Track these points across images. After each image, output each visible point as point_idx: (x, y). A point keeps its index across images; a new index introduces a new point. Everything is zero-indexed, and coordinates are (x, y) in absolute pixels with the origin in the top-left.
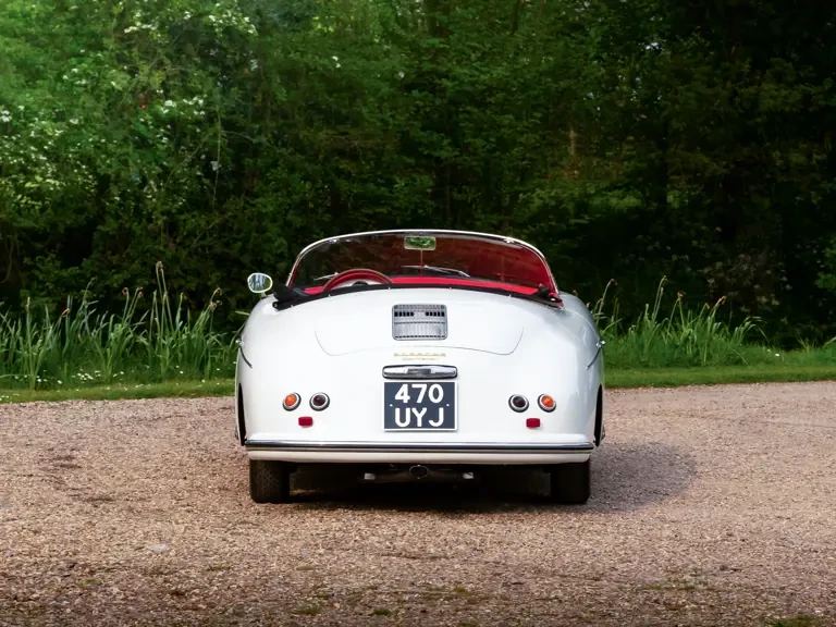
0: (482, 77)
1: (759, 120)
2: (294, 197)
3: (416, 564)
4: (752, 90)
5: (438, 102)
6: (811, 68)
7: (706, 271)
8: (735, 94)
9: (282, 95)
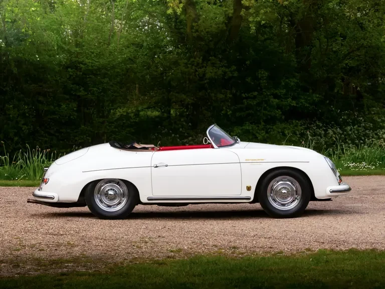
0: (96, 63)
1: (206, 81)
2: (20, 111)
3: (55, 237)
4: (203, 70)
5: (78, 73)
6: (226, 62)
7: (185, 141)
8: (197, 71)
9: (15, 71)
